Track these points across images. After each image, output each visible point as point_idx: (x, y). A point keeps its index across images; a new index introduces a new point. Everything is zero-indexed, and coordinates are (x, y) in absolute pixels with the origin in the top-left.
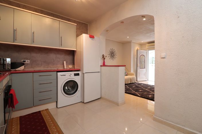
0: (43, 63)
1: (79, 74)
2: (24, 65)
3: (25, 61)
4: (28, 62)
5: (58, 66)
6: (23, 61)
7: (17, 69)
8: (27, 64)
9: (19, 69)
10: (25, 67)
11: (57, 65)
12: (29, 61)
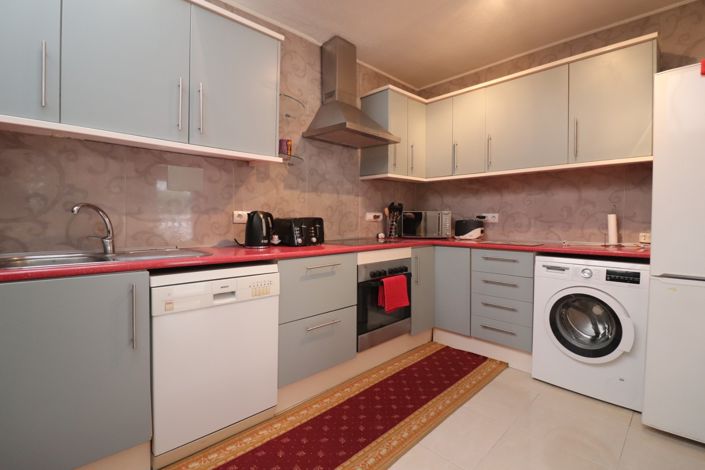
0: (533, 221)
1: (637, 275)
2: (481, 226)
3: (484, 217)
4: (491, 218)
5: (587, 231)
6: (478, 217)
7: (461, 237)
8: (493, 224)
9: (467, 236)
10: (482, 232)
11: (582, 228)
12: (497, 215)
